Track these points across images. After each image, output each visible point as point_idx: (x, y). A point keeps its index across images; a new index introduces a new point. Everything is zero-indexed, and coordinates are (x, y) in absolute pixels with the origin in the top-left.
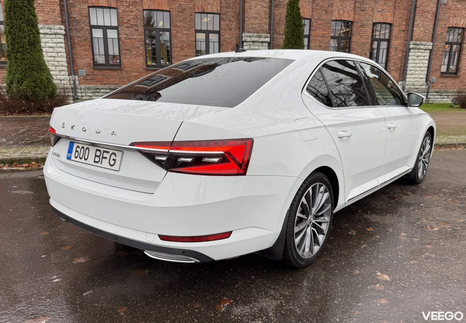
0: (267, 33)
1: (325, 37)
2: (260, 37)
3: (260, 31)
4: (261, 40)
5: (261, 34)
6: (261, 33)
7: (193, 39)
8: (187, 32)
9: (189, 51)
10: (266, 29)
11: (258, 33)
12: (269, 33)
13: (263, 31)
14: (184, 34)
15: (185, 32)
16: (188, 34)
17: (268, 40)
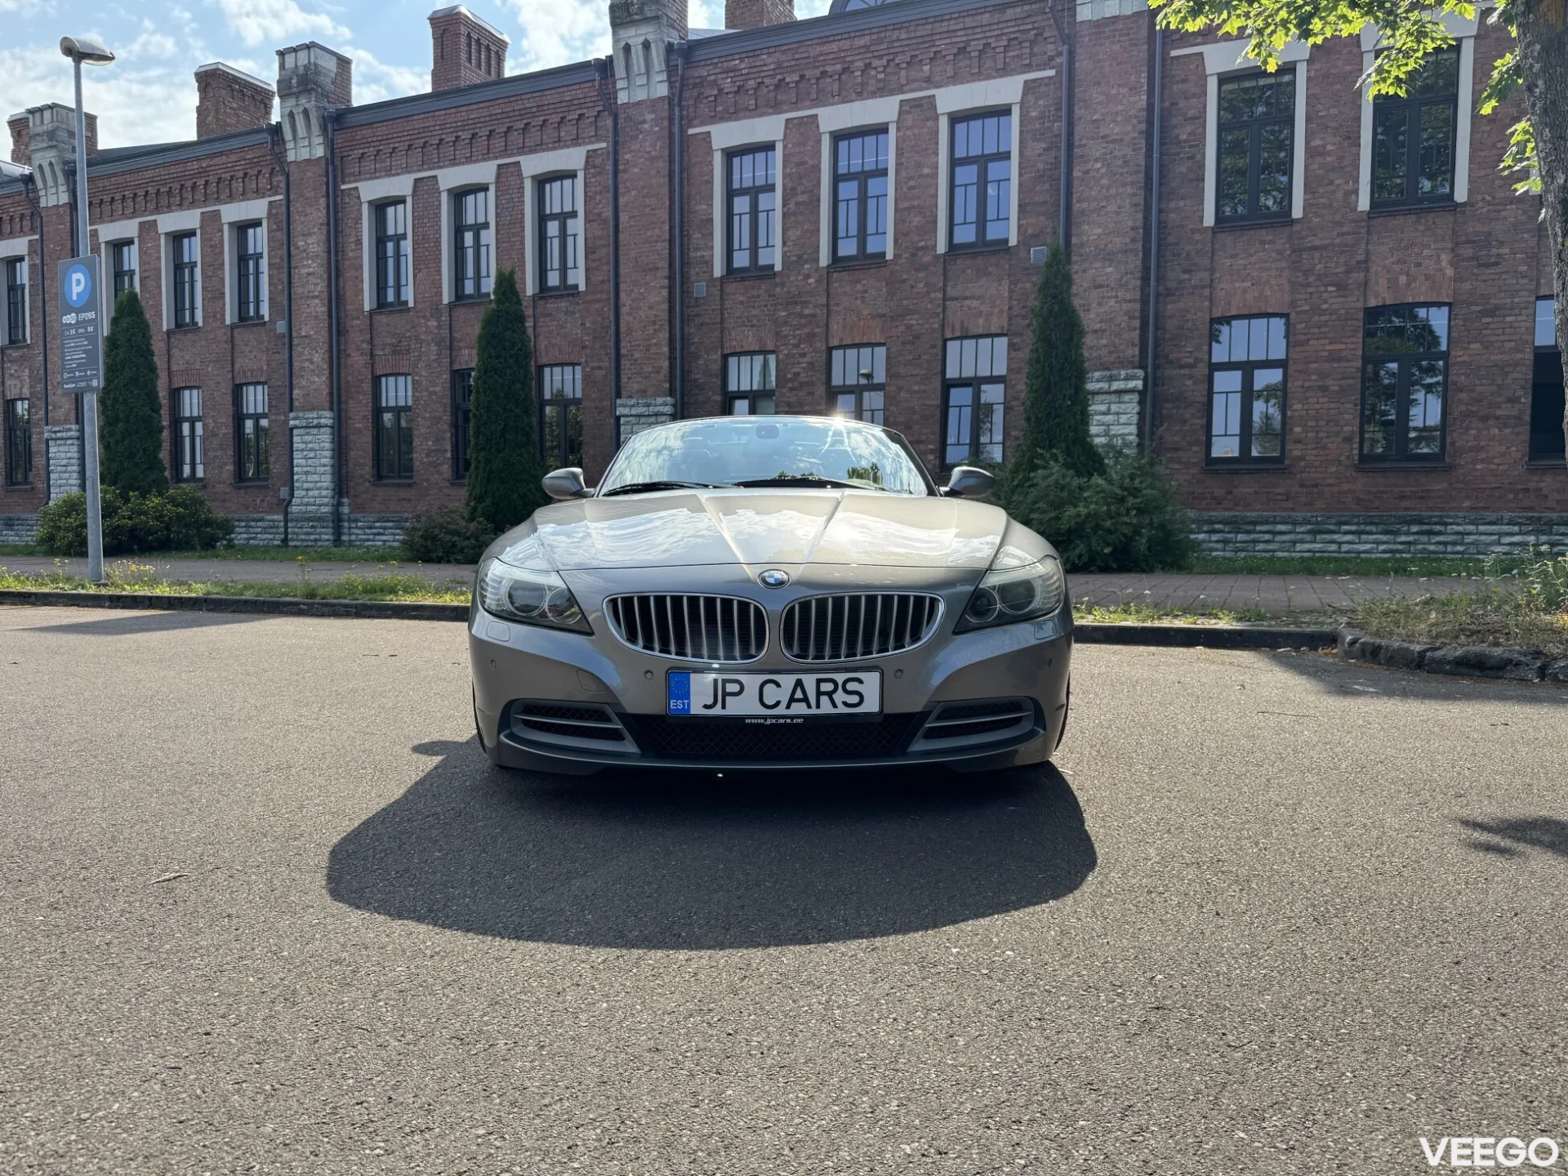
0: (1135, 368)
1: (1340, 360)
2: (1111, 379)
3: (1113, 363)
4: (1116, 386)
5: (1114, 372)
6: (1118, 368)
7: (934, 403)
8: (923, 388)
9: (924, 431)
10: (1133, 356)
11: (1108, 369)
12: (1140, 367)
13: (1123, 364)
14: (915, 392)
15: (916, 388)
16: (925, 391)
17: (1139, 384)
